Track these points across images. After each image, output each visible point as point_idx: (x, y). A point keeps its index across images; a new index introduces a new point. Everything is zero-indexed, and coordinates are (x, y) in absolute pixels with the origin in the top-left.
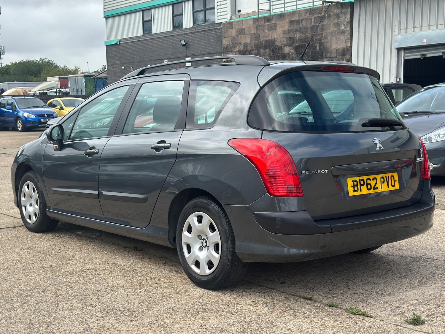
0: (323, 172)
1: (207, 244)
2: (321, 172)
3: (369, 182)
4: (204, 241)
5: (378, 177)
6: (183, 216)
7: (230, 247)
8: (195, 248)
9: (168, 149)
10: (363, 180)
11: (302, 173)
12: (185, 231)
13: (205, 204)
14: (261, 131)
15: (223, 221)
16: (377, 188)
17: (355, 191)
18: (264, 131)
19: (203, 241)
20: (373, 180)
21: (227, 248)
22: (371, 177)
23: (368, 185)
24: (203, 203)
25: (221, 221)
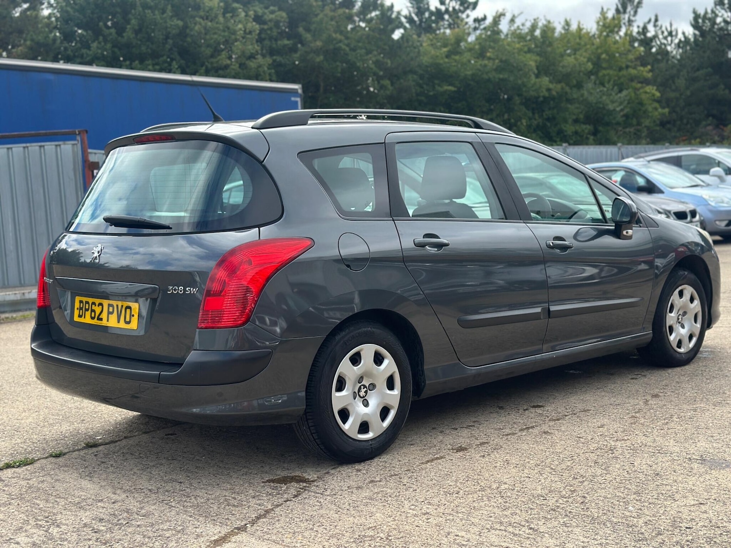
16: (101, 319)
20: (98, 306)
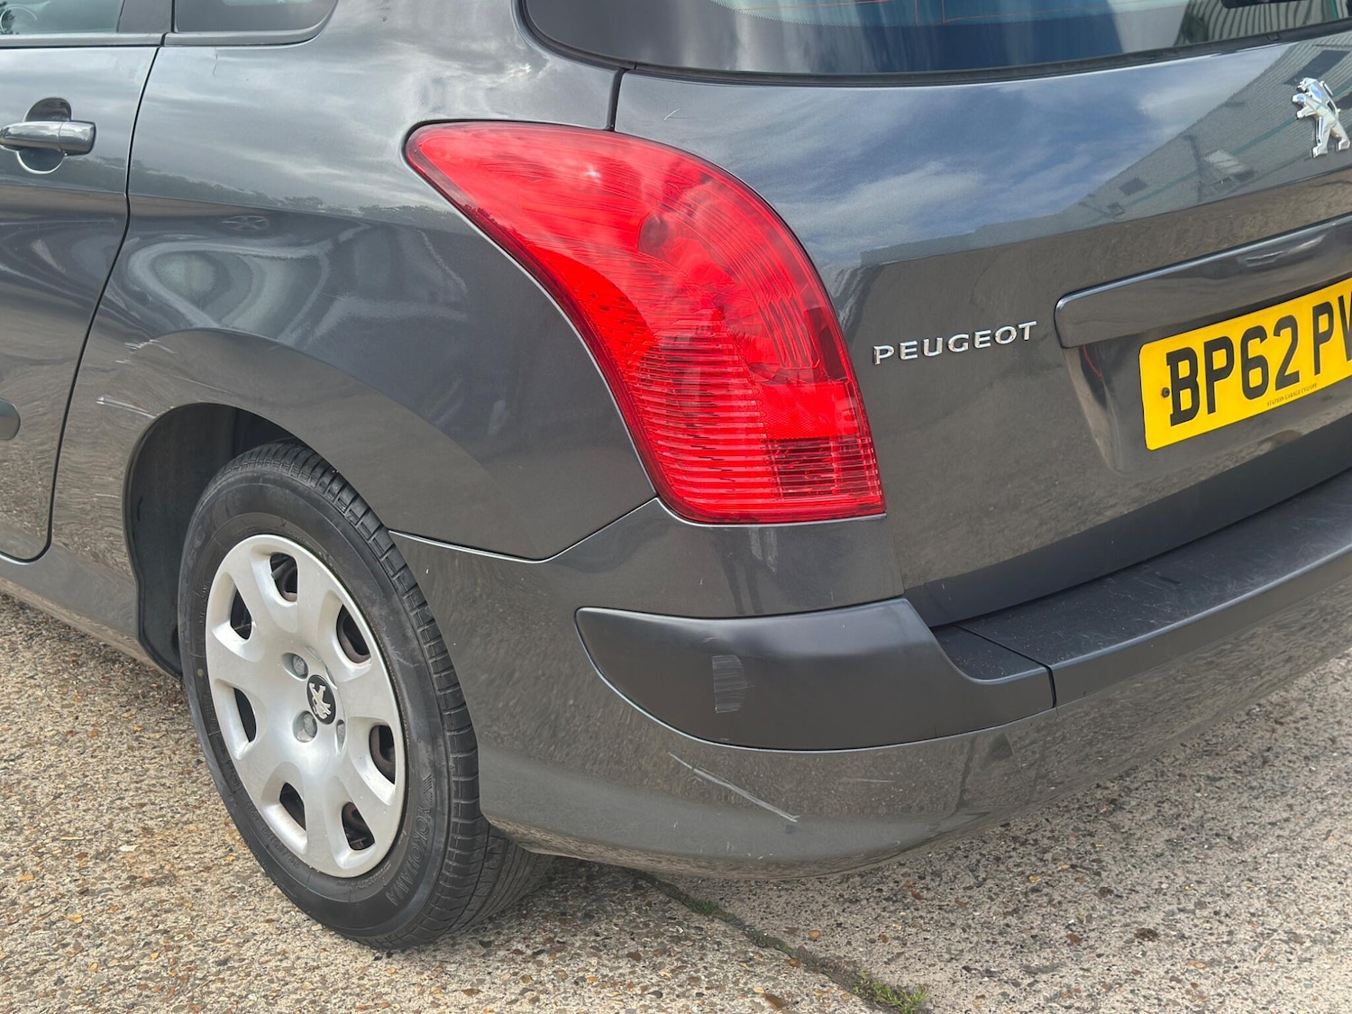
0: (1007, 334)
1: (333, 709)
2: (993, 337)
3: (1255, 348)
4: (317, 689)
5: (1301, 309)
6: (198, 543)
7: (451, 764)
8: (279, 721)
9: (81, 158)
10: (1224, 343)
11: (879, 357)
12: (219, 622)
13: (302, 502)
14: (611, 75)
15: (404, 618)
16: (1295, 378)
17: (1179, 417)
18: (626, 77)
19: (313, 691)
20: (1277, 333)
21: (437, 772)
22: (1267, 318)
23: (1248, 364)
24: (294, 490)
25: (395, 612)
